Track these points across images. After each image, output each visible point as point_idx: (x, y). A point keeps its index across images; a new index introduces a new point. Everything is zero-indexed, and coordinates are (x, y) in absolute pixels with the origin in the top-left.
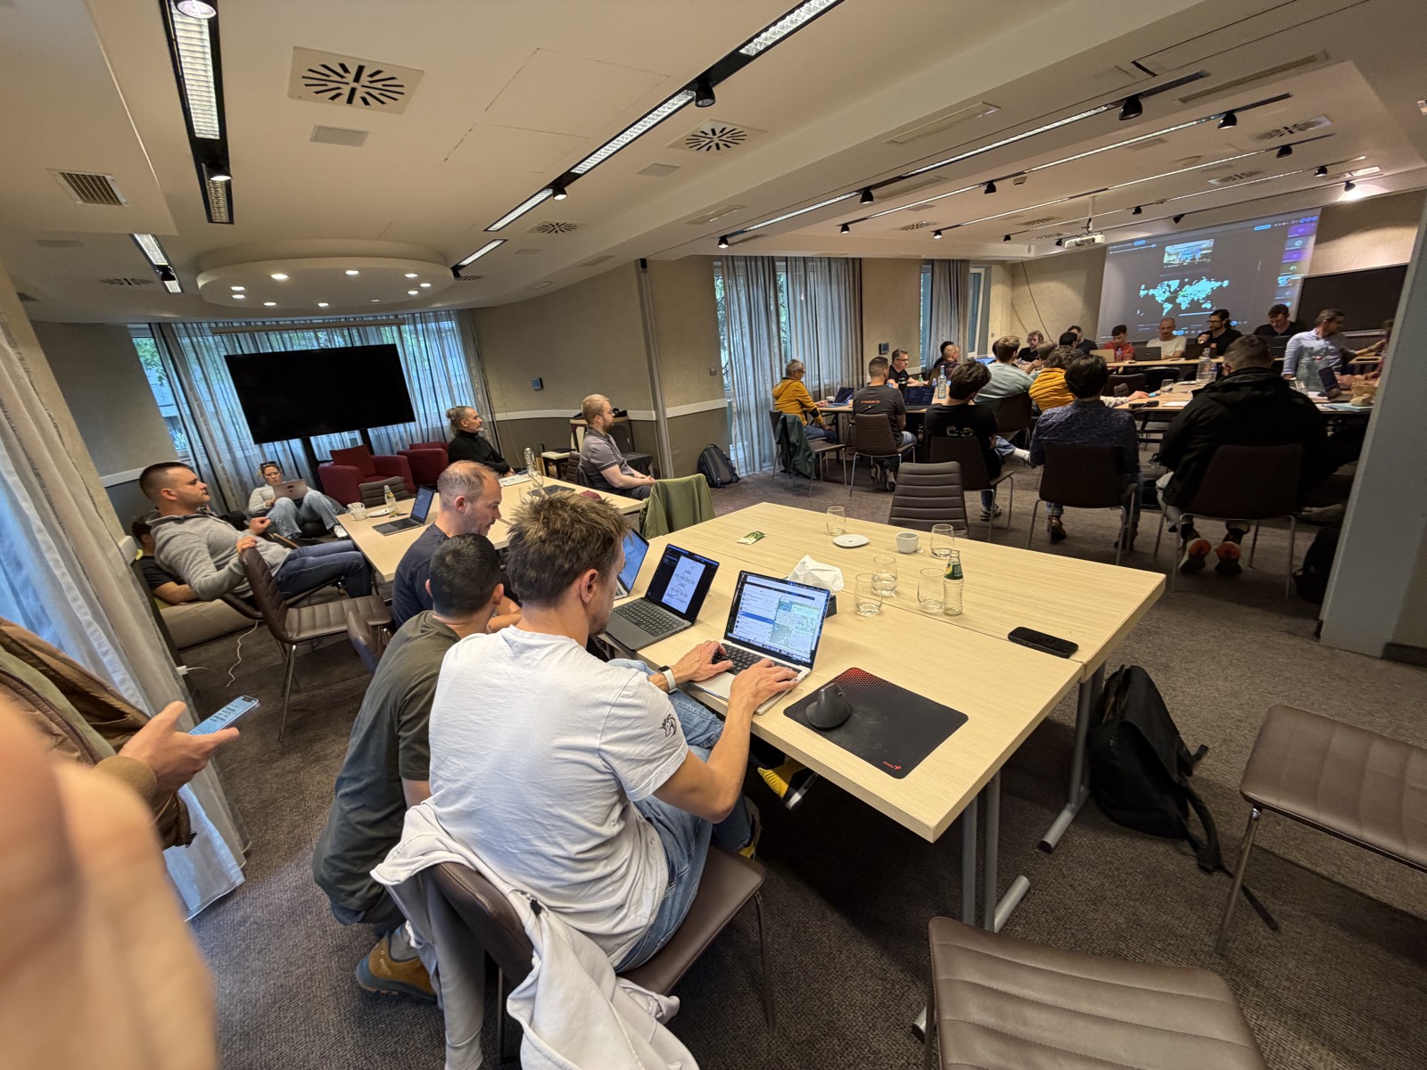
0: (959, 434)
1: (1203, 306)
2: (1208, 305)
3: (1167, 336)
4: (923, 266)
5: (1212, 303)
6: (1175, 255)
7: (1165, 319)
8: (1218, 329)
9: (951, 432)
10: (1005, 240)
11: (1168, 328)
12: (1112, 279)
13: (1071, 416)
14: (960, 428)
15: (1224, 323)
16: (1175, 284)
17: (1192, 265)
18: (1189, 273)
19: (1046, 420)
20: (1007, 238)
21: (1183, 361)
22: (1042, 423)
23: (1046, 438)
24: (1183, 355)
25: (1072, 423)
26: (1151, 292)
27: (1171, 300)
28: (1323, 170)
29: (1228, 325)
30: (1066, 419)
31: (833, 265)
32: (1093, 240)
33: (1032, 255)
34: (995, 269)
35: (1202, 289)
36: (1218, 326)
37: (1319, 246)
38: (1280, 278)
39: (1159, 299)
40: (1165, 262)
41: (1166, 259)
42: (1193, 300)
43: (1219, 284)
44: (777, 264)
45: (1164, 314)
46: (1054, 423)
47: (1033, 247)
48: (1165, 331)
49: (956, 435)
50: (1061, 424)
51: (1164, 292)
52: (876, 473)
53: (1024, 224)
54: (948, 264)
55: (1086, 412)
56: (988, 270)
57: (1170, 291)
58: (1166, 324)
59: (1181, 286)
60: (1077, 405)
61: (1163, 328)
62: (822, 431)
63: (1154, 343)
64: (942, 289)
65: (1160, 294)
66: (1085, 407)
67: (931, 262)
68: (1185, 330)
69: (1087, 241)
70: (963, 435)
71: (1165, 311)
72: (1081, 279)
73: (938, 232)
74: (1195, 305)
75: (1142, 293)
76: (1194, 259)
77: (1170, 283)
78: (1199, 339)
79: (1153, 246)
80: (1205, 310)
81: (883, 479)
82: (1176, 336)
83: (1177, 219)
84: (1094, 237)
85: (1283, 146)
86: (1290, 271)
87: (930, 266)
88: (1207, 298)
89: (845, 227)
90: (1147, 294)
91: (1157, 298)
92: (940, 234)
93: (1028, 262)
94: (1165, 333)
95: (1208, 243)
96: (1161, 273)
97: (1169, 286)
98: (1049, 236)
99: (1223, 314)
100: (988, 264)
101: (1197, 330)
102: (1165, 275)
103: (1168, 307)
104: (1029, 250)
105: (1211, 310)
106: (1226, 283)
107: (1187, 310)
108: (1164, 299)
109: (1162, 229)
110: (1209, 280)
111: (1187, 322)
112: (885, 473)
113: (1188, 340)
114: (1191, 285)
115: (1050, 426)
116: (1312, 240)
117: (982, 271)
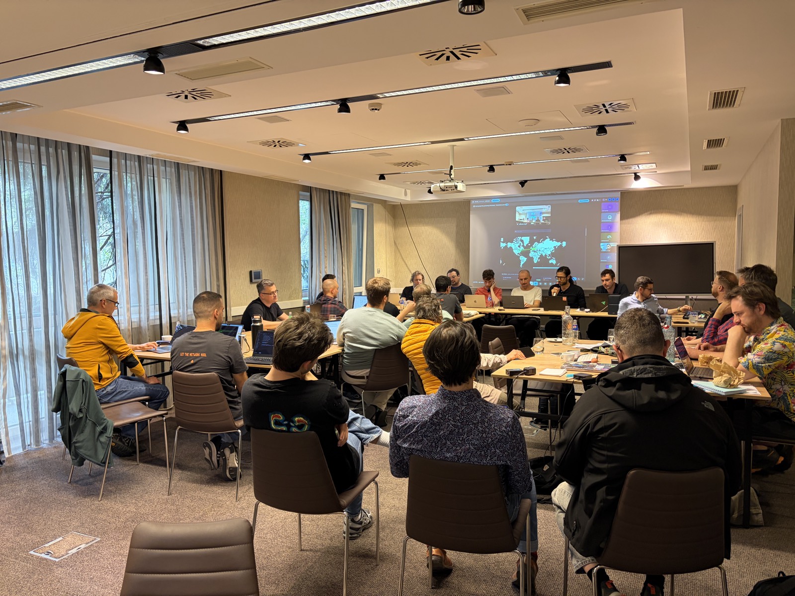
0: (289, 426)
1: (550, 262)
2: (553, 261)
3: (526, 287)
4: (301, 193)
5: (556, 260)
6: (523, 214)
7: (522, 271)
8: (565, 284)
9: (277, 423)
10: (380, 179)
11: (525, 279)
12: (477, 229)
13: (437, 413)
14: (289, 418)
15: (568, 278)
16: (526, 240)
17: (538, 226)
18: (538, 232)
19: (405, 417)
20: (382, 177)
21: (542, 311)
22: (399, 420)
23: (406, 445)
24: (541, 305)
25: (439, 424)
26: (509, 245)
27: (526, 253)
28: (623, 158)
29: (571, 281)
30: (431, 418)
31: (184, 173)
32: (456, 187)
33: (408, 199)
34: (377, 208)
35: (547, 246)
36: (565, 281)
37: (624, 221)
38: (601, 244)
39: (516, 252)
40: (517, 220)
41: (518, 218)
42: (541, 255)
43: (559, 244)
44: (94, 157)
45: (521, 266)
46: (415, 423)
47: (408, 192)
48: (523, 281)
49: (284, 428)
50: (424, 424)
51: (519, 246)
52: (211, 454)
53: (395, 164)
54: (327, 195)
55: (456, 408)
56: (370, 208)
57: (523, 246)
58: (524, 275)
59: (532, 242)
60: (444, 395)
61: (522, 280)
62: (141, 387)
63: (517, 292)
64: (323, 219)
65: (516, 247)
66: (454, 399)
67: (309, 189)
68: (539, 282)
69: (450, 187)
70: (294, 429)
71: (522, 263)
72: (452, 226)
73: (307, 156)
74: (543, 260)
75: (503, 245)
76: (538, 220)
77: (523, 238)
78: (553, 291)
79: (506, 205)
80: (552, 265)
81: (221, 462)
82: (533, 287)
83: (523, 183)
84: (456, 184)
85: (600, 126)
86: (607, 239)
87: (308, 194)
88: (552, 255)
89: (182, 125)
90: (506, 246)
91: (514, 251)
92: (309, 159)
93: (407, 205)
94: (524, 284)
95: (547, 209)
96: (515, 230)
97: (522, 241)
98: (421, 183)
99: (567, 271)
100: (371, 201)
101: (548, 282)
102: (519, 232)
103: (523, 259)
104: (406, 194)
105: (556, 265)
106: (564, 244)
107: (538, 264)
108: (520, 252)
109: (513, 191)
110: (551, 239)
111: (541, 274)
112: (223, 454)
113: (543, 291)
114: (539, 242)
115: (411, 427)
116: (618, 216)
117: (364, 207)
